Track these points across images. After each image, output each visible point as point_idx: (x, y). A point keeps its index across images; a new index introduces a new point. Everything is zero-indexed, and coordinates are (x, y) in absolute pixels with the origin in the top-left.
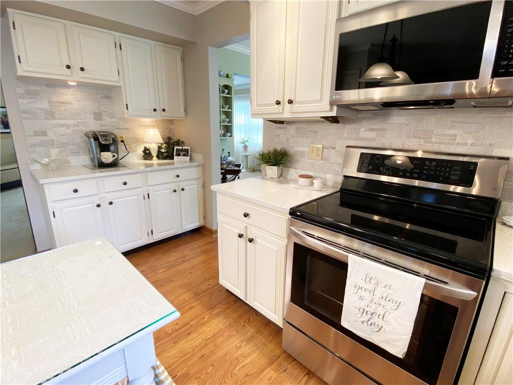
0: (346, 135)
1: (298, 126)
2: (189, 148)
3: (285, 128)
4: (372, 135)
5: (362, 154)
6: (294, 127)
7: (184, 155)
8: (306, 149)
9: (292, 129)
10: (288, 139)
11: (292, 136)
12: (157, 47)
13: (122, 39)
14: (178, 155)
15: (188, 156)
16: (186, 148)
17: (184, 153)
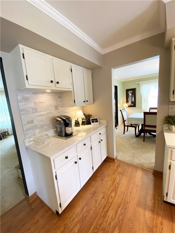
7: (96, 122)
12: (84, 70)
13: (72, 66)
14: (93, 122)
15: (98, 122)
16: (96, 118)
17: (95, 121)
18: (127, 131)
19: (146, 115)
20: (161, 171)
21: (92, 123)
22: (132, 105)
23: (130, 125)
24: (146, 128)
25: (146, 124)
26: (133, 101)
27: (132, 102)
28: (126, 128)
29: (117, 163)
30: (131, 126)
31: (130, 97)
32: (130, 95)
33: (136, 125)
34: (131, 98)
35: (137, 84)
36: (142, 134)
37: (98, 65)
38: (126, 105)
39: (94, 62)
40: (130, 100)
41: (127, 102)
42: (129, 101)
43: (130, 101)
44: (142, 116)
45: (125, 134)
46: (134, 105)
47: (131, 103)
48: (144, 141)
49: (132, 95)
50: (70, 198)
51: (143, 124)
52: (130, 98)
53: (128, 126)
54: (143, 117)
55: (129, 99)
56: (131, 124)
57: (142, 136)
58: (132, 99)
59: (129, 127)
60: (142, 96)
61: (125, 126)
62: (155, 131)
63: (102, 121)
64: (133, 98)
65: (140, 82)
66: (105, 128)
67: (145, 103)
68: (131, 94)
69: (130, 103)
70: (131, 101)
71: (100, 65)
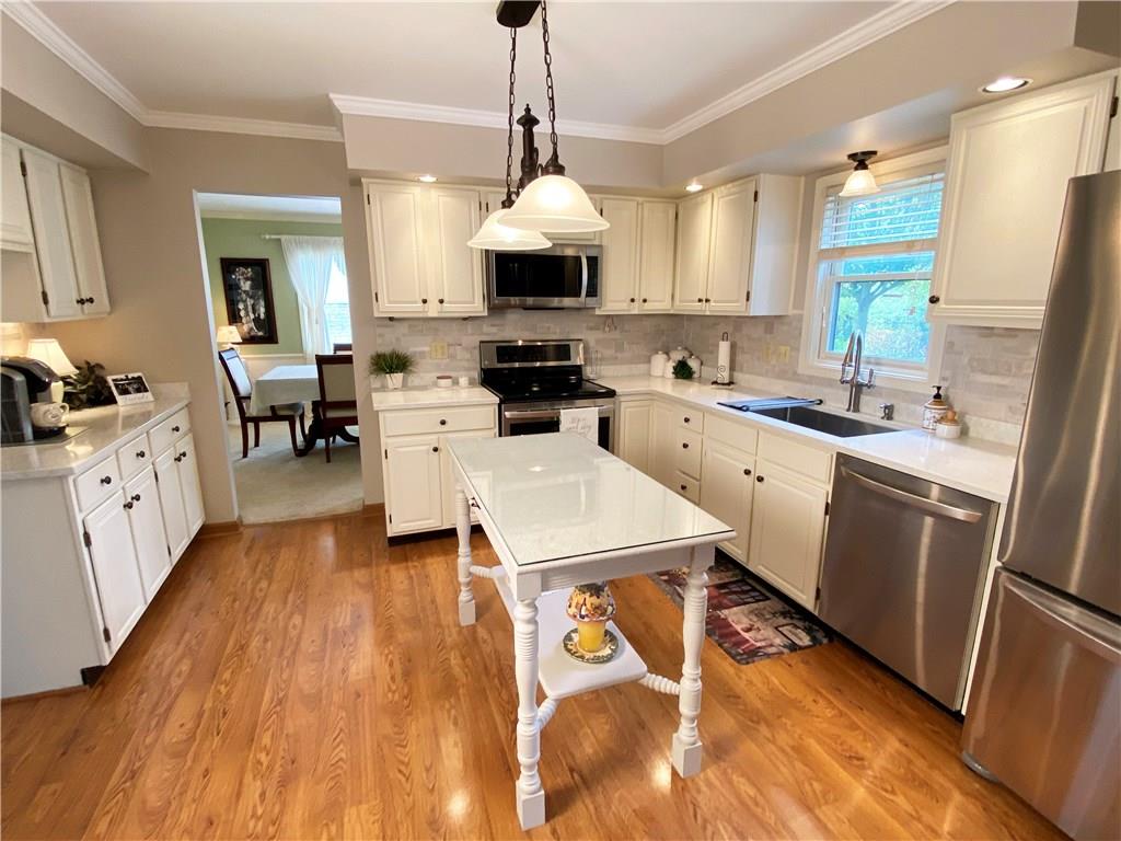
0: (470, 331)
1: (411, 322)
2: (140, 374)
3: (393, 326)
4: (494, 330)
5: (498, 348)
6: (406, 324)
7: (138, 391)
8: (427, 349)
9: (403, 328)
10: (398, 339)
11: (404, 335)
12: (63, 168)
13: (26, 154)
14: (124, 392)
15: (146, 390)
16: (136, 375)
17: (135, 386)
18: (257, 444)
19: (325, 367)
20: (380, 502)
21: (119, 398)
22: (260, 334)
23: (269, 414)
24: (331, 414)
25: (329, 399)
26: (262, 316)
27: (257, 320)
28: (251, 427)
29: (247, 534)
30: (275, 415)
31: (244, 296)
32: (246, 286)
33: (293, 407)
34: (250, 302)
35: (270, 239)
36: (321, 443)
37: (131, 161)
38: (231, 333)
39: (118, 154)
40: (246, 309)
41: (234, 318)
42: (242, 313)
43: (247, 315)
44: (311, 372)
45: (249, 455)
46: (265, 333)
47: (252, 325)
48: (328, 461)
49: (252, 287)
50: (128, 617)
51: (319, 399)
52: (245, 301)
53: (257, 421)
54: (316, 376)
55: (241, 306)
56: (273, 408)
57: (321, 450)
58: (253, 306)
59: (261, 424)
60: (296, 295)
61: (245, 420)
62: (354, 421)
63: (164, 388)
64: (262, 303)
65: (283, 238)
66: (185, 412)
67: (314, 325)
68: (249, 283)
69: (248, 325)
70: (252, 316)
71: (137, 164)
